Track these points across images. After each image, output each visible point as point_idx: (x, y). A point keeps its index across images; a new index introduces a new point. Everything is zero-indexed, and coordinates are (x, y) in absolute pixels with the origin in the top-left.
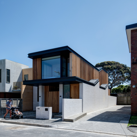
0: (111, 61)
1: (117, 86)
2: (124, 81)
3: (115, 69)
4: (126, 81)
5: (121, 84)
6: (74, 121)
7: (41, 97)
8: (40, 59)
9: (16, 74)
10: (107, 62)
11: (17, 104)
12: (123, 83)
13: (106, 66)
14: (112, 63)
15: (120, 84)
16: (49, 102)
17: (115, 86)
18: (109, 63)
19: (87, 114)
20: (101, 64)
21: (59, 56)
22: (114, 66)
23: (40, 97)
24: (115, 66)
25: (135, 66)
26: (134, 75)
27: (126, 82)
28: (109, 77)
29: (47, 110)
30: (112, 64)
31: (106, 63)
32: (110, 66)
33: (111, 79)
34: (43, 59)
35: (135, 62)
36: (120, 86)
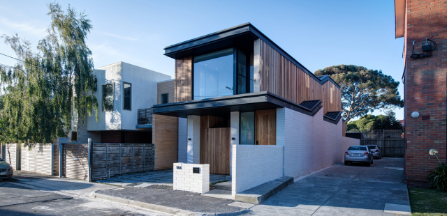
1: (359, 117)
2: (374, 106)
4: (379, 106)
5: (369, 113)
6: (259, 201)
7: (192, 141)
12: (372, 111)
15: (367, 111)
16: (209, 150)
17: (356, 117)
19: (295, 181)
23: (190, 139)
26: (415, 85)
27: (381, 109)
28: (342, 99)
29: (196, 170)
33: (346, 101)
35: (418, 53)
36: (366, 116)
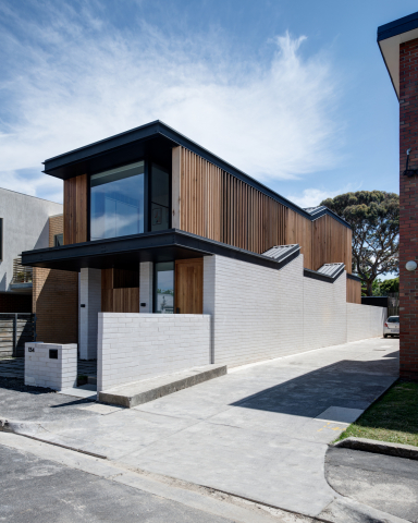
0: (371, 191)
3: (381, 214)
6: (132, 402)
7: (87, 307)
8: (85, 176)
9: (27, 233)
10: (357, 194)
11: (14, 332)
13: (353, 208)
14: (373, 195)
18: (363, 198)
19: (229, 371)
20: (335, 200)
21: (141, 164)
22: (378, 206)
23: (83, 306)
24: (381, 206)
25: (414, 183)
26: (412, 219)
29: (54, 354)
30: (371, 199)
31: (351, 197)
32: (364, 207)
34: (94, 177)
35: (414, 168)
